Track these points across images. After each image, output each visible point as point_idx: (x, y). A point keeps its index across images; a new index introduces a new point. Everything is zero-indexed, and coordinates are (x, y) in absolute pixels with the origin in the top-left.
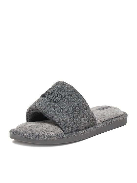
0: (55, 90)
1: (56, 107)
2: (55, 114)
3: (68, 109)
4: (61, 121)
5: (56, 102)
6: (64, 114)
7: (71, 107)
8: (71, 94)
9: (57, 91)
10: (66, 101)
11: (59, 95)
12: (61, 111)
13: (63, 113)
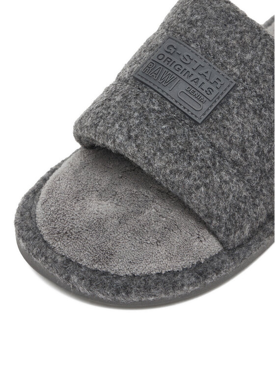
0: (192, 56)
1: (197, 150)
2: (191, 186)
3: (244, 151)
4: (215, 212)
5: (196, 123)
6: (227, 178)
7: (253, 137)
8: (256, 72)
9: (200, 62)
10: (235, 111)
11: (207, 85)
12: (214, 164)
13: (223, 173)
